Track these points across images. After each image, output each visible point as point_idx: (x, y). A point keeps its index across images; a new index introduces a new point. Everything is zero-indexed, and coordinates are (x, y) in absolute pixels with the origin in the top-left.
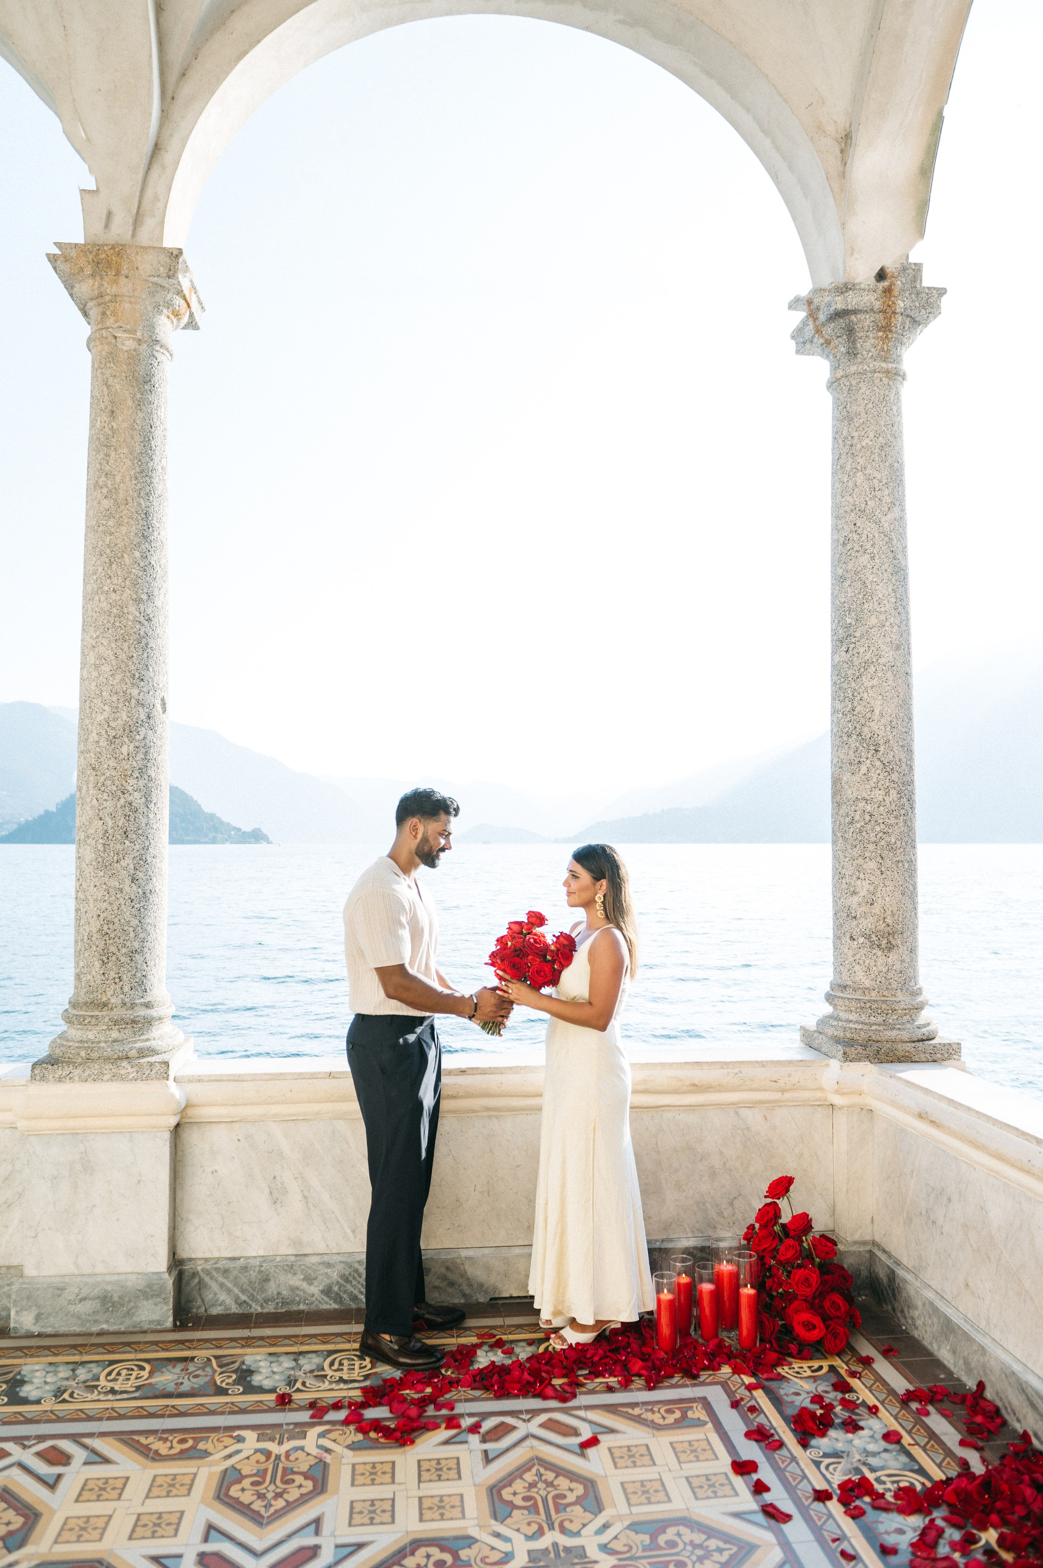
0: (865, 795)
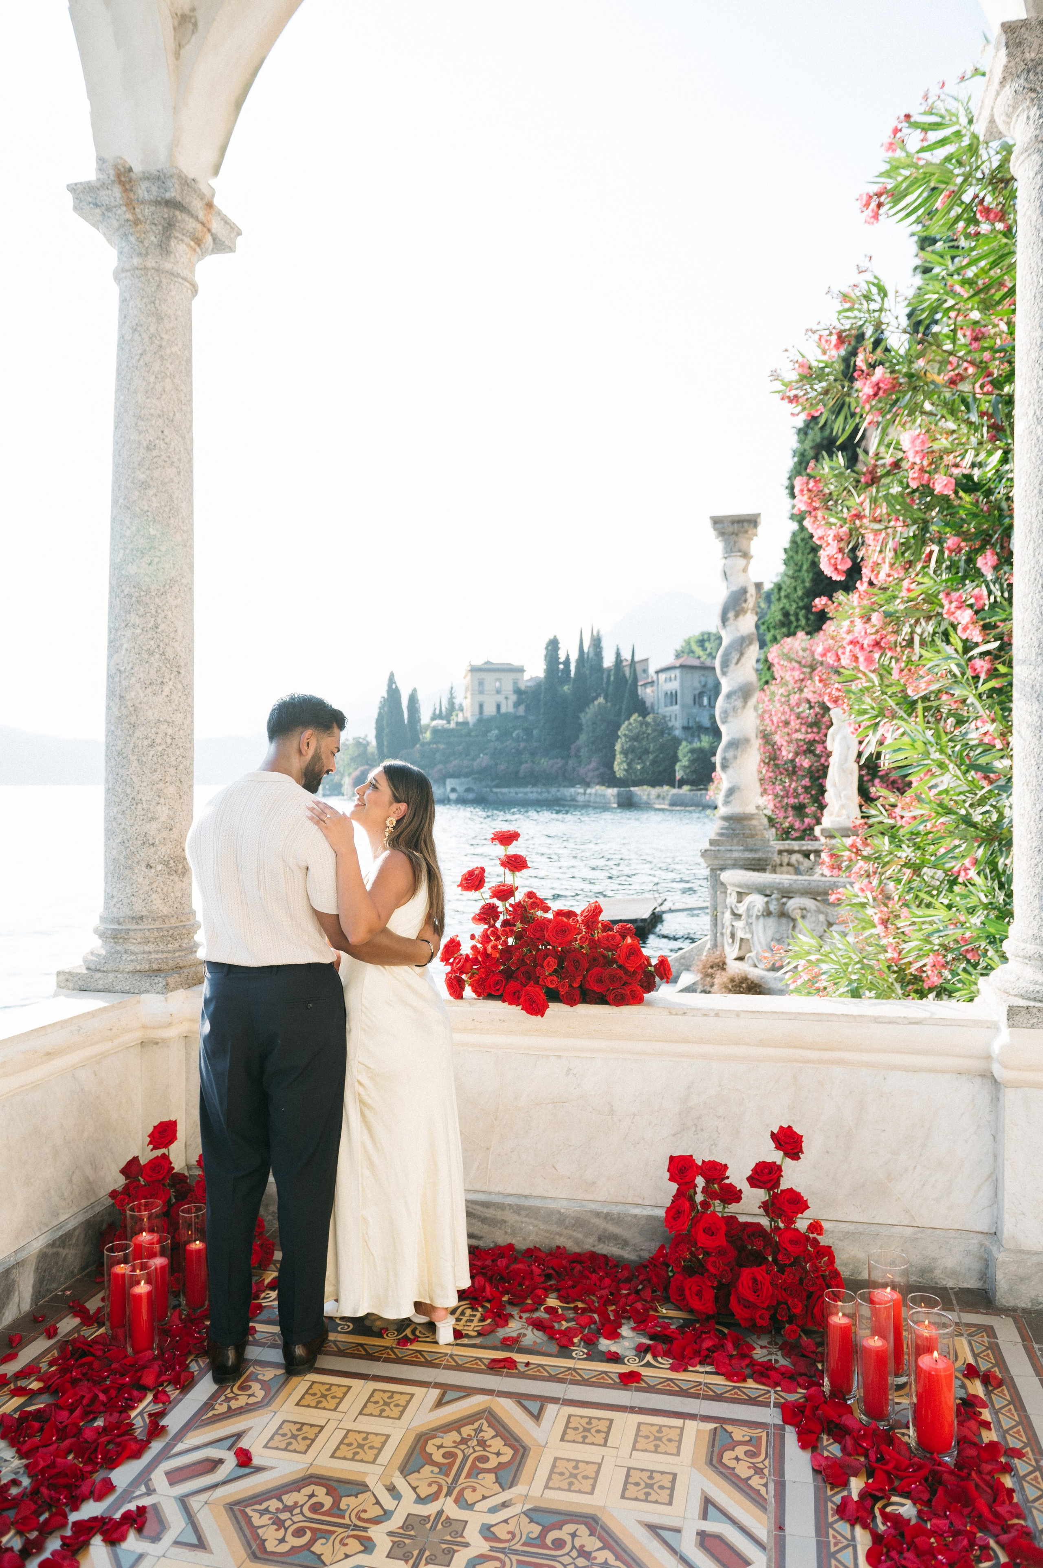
0: (167, 717)
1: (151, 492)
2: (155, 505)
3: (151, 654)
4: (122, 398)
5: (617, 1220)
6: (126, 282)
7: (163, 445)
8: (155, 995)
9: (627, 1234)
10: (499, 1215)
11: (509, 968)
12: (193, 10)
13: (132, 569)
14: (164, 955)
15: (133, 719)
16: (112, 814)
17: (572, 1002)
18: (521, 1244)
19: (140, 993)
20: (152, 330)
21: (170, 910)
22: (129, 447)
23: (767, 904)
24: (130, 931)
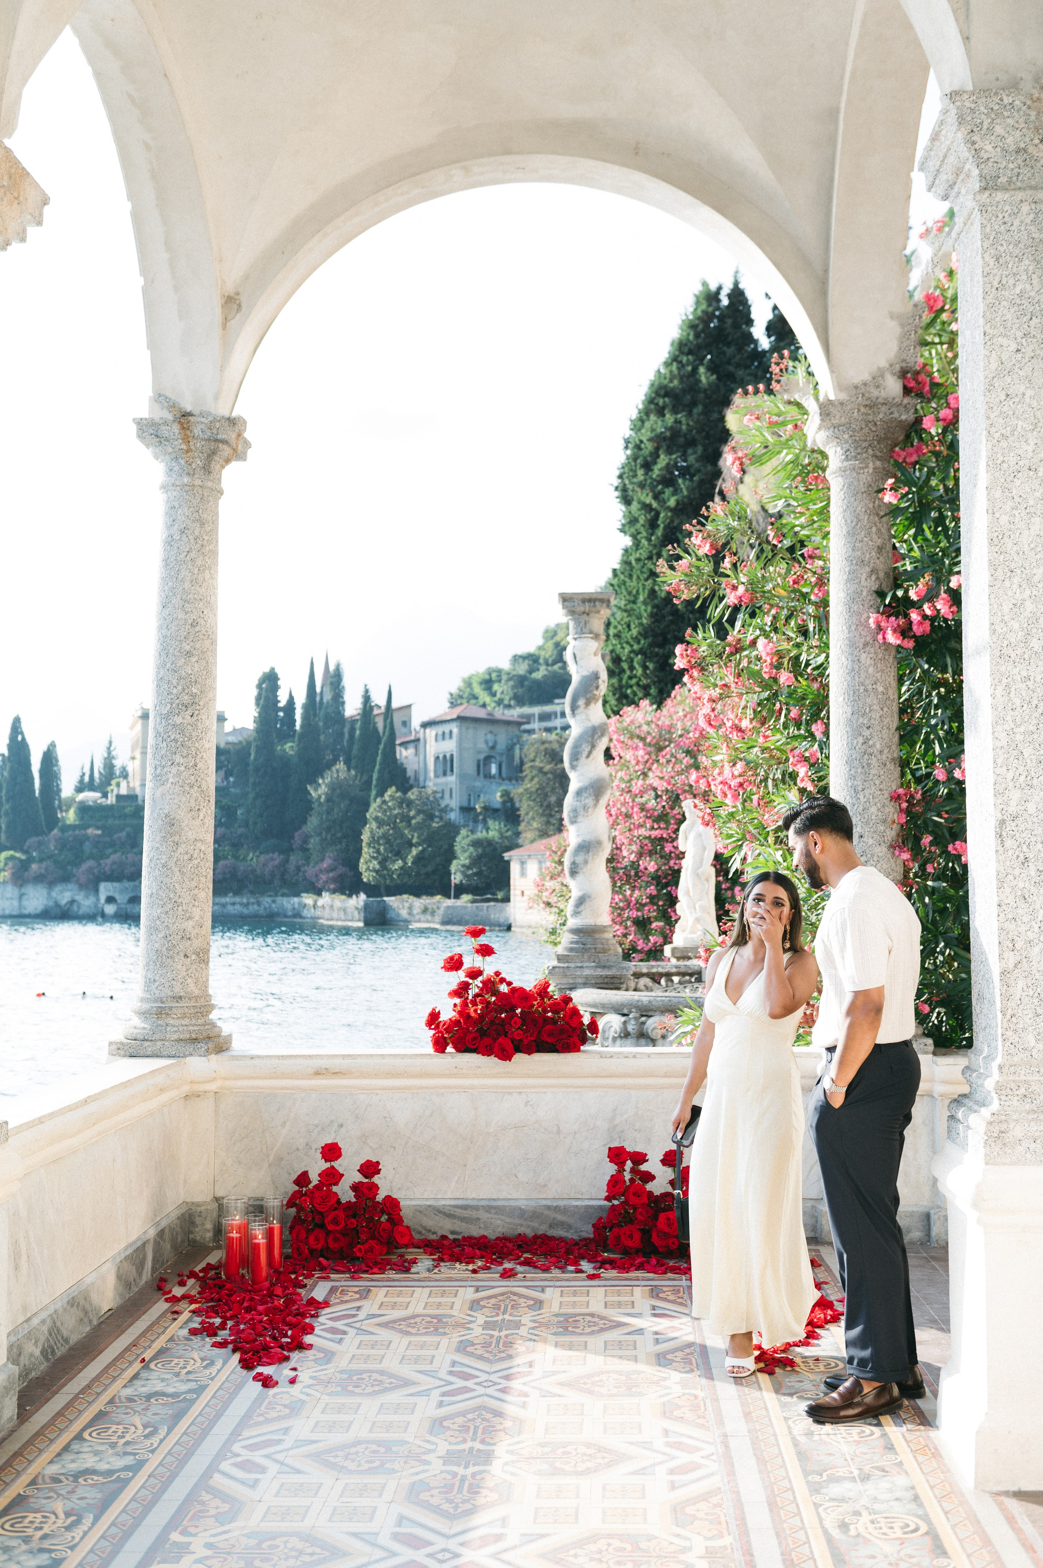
0: (201, 837)
1: (194, 659)
2: (196, 669)
3: (191, 787)
5: (564, 1210)
6: (174, 494)
7: (203, 623)
8: (198, 1058)
9: (571, 1221)
10: (474, 1214)
11: (482, 1028)
12: (238, 294)
13: (178, 720)
15: (176, 838)
17: (529, 1053)
18: (492, 1235)
19: (185, 1056)
20: (197, 533)
21: (197, 992)
22: (175, 623)
23: (625, 1023)
24: (171, 1008)
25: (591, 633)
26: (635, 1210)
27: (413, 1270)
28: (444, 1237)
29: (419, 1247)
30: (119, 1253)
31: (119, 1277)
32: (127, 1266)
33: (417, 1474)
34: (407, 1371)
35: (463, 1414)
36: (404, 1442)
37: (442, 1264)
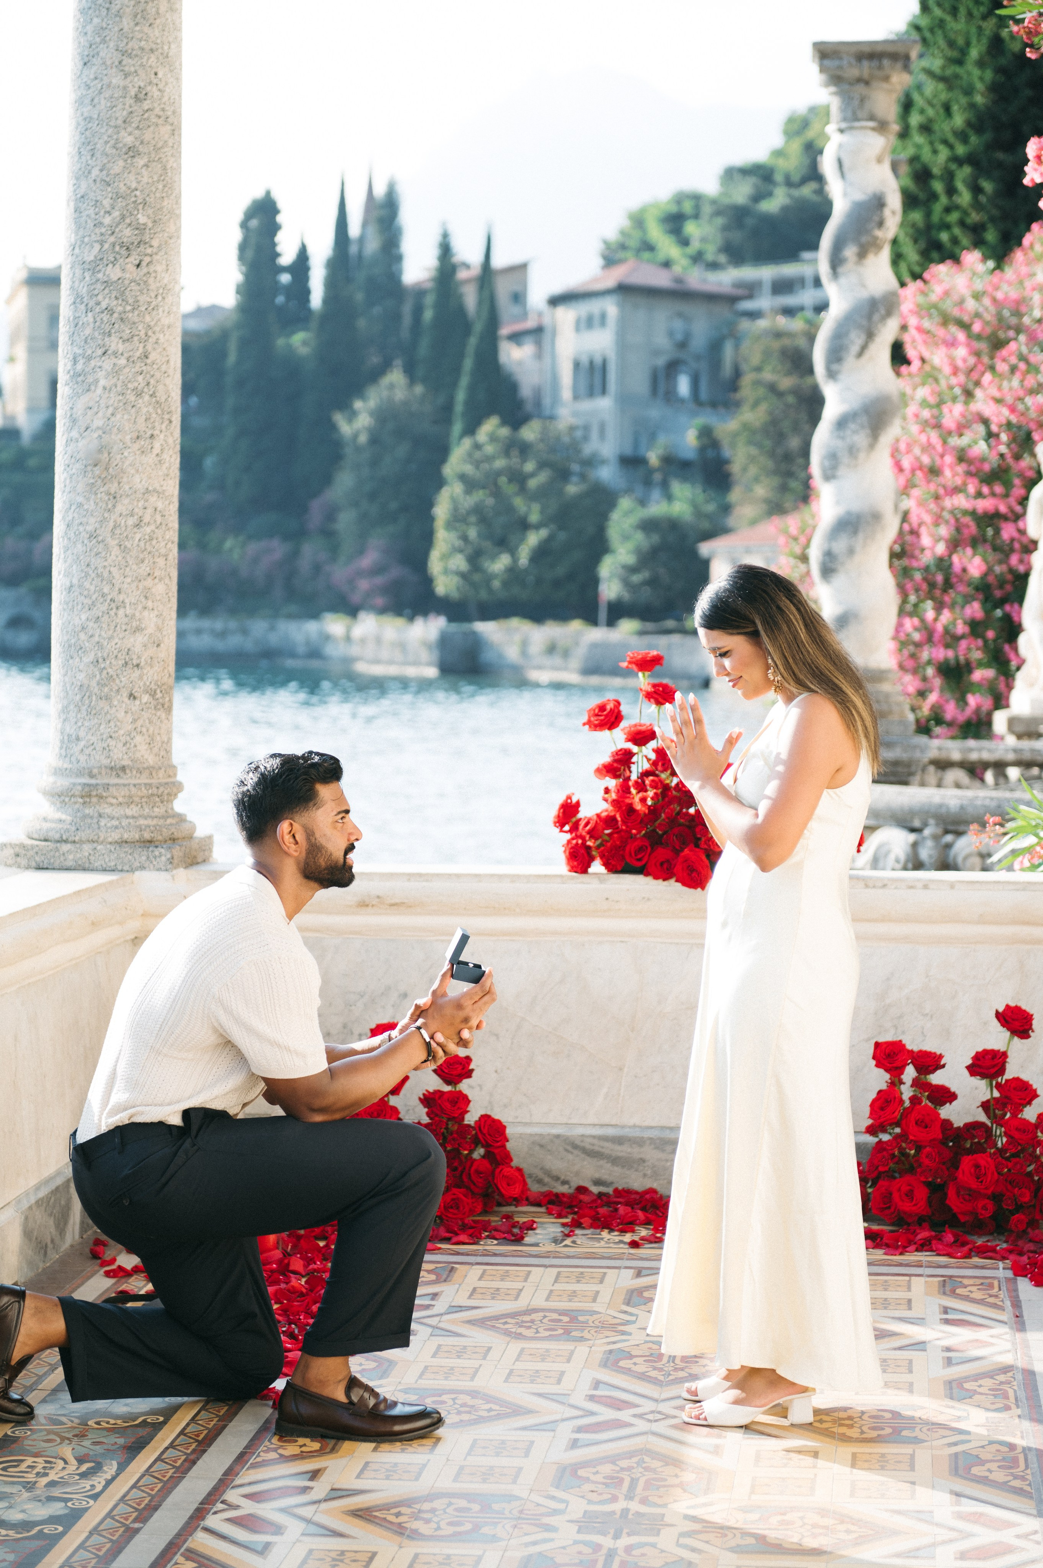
0: (157, 486)
1: (140, 162)
2: (145, 180)
3: (139, 395)
4: (96, 21)
7: (156, 94)
10: (636, 1152)
11: (654, 831)
13: (114, 273)
14: (155, 822)
15: (113, 487)
16: (77, 621)
19: (132, 870)
21: (151, 760)
22: (108, 94)
23: (915, 845)
24: (107, 787)
25: (872, 118)
26: (919, 1149)
27: (527, 1240)
28: (582, 1190)
29: (539, 1205)
30: (27, 1194)
31: (27, 1233)
32: (39, 1216)
33: (535, 1543)
34: (517, 1393)
35: (612, 1460)
36: (510, 1498)
37: (578, 1232)
